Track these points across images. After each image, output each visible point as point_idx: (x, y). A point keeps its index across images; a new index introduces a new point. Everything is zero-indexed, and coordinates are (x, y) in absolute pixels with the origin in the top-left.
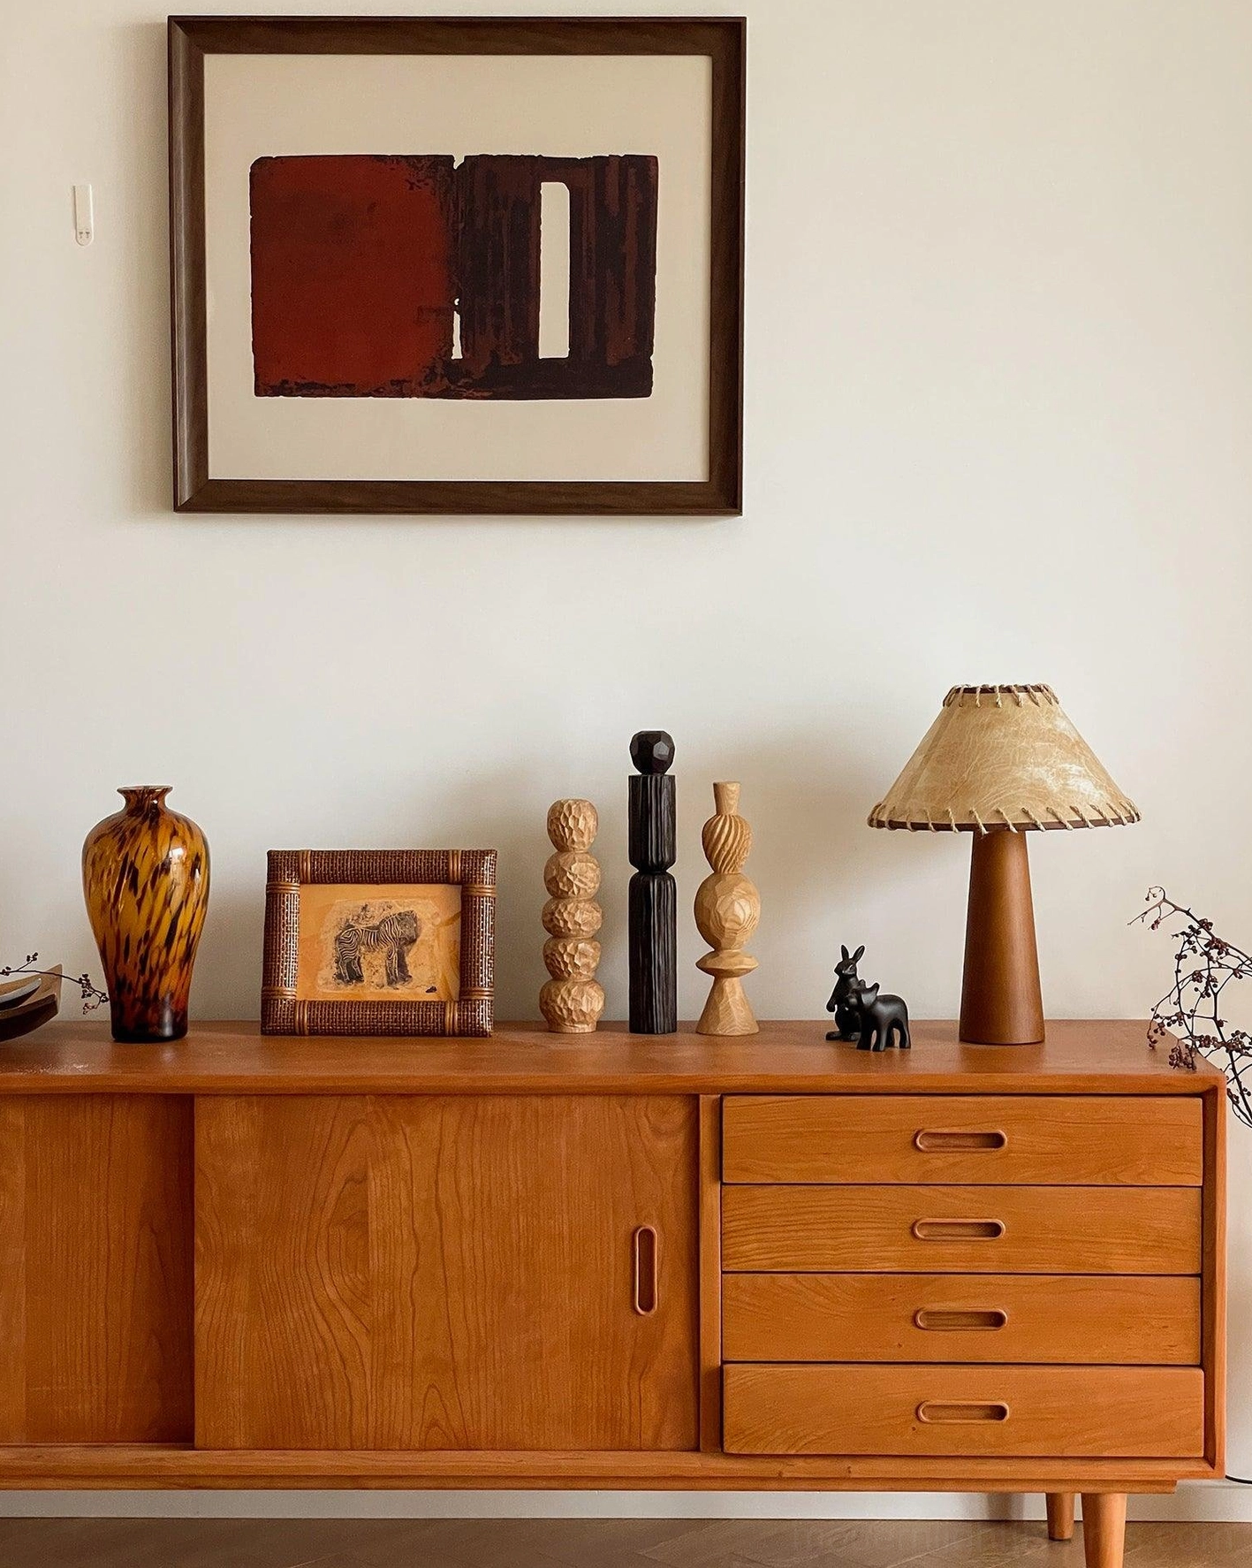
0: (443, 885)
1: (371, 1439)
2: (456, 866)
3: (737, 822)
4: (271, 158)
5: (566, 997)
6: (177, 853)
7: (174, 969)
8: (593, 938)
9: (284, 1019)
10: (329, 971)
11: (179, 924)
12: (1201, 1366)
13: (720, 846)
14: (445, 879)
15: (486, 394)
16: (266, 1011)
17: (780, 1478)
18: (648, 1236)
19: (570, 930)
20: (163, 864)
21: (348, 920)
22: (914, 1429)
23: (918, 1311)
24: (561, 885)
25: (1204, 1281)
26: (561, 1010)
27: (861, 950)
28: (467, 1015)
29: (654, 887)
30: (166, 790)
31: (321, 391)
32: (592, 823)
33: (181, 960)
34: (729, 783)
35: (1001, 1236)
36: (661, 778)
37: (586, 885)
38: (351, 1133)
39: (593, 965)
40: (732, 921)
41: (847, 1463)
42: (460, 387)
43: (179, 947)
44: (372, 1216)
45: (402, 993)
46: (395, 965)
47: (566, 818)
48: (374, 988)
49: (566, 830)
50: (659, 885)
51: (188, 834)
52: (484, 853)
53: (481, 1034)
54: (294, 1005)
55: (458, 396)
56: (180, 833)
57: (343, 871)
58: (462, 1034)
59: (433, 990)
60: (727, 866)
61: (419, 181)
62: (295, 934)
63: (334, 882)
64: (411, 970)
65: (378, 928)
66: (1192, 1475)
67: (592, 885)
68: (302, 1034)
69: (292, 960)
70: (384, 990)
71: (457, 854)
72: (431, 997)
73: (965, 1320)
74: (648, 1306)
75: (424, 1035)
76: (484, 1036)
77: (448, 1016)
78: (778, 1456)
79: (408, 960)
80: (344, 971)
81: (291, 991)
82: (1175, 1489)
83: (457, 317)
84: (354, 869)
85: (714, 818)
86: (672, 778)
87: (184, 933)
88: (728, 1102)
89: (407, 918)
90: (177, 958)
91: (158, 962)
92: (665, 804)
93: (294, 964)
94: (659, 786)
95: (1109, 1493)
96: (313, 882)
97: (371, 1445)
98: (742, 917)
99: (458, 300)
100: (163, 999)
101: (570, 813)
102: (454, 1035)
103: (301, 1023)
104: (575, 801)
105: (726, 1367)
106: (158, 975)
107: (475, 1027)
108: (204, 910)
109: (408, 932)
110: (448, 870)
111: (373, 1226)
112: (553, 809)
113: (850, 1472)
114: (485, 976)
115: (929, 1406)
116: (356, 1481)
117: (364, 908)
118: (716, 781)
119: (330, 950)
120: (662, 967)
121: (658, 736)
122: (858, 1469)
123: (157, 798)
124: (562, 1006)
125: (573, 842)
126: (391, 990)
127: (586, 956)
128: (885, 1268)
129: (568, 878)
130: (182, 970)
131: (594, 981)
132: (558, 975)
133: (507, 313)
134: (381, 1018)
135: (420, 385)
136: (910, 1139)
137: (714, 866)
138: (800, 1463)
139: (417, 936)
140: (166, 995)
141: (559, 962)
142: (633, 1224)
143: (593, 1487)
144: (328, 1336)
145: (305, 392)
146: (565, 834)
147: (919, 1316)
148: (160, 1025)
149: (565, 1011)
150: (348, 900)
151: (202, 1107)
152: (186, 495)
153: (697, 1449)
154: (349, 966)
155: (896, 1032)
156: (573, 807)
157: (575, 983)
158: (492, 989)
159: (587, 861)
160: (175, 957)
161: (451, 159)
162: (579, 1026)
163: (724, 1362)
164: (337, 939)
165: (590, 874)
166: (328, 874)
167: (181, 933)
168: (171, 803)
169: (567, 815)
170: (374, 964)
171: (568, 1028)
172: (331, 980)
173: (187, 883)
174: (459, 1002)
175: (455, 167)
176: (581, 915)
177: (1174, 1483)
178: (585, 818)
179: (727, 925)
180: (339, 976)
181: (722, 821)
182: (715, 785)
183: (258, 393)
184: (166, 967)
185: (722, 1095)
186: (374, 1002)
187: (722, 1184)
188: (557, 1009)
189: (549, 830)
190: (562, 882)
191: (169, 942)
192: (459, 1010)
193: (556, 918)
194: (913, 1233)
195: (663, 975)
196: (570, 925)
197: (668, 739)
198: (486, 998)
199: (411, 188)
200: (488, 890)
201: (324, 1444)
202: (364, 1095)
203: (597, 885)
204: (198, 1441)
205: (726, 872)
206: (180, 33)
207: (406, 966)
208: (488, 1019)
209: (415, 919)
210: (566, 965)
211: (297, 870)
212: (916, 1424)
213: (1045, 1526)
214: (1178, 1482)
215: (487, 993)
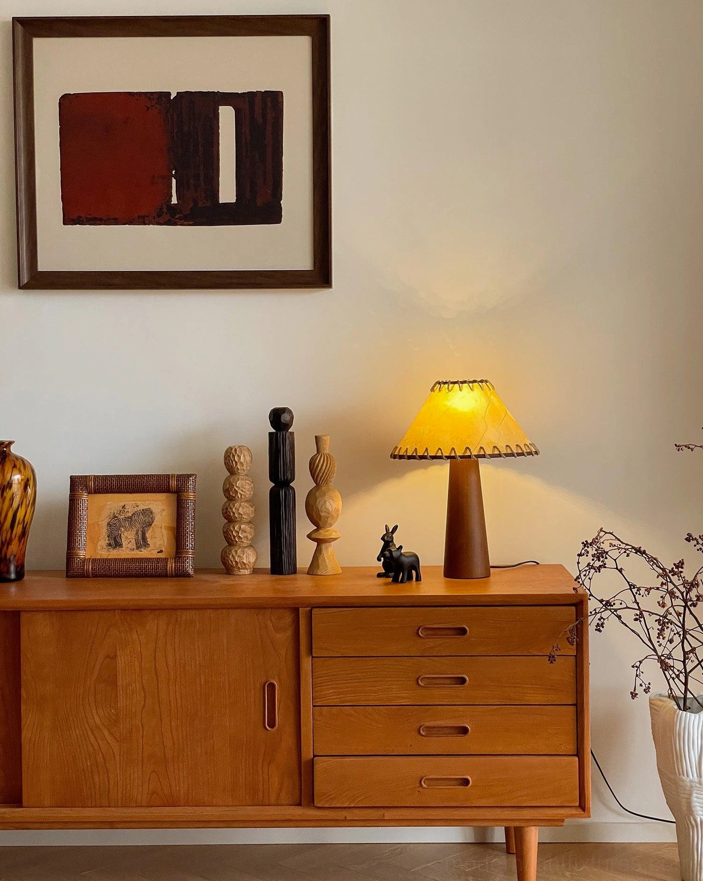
0: (167, 494)
1: (120, 801)
2: (173, 483)
3: (328, 457)
4: (70, 94)
5: (234, 554)
6: (17, 477)
7: (15, 542)
8: (250, 522)
9: (78, 568)
10: (103, 542)
11: (17, 517)
12: (577, 755)
13: (318, 471)
14: (167, 490)
15: (191, 223)
16: (69, 564)
17: (345, 820)
18: (272, 686)
19: (236, 518)
20: (8, 483)
21: (114, 513)
22: (419, 792)
23: (421, 726)
24: (231, 492)
25: (578, 707)
26: (232, 562)
27: (395, 528)
28: (180, 565)
29: (282, 493)
30: (10, 443)
31: (99, 222)
32: (248, 458)
33: (19, 537)
34: (324, 436)
35: (467, 684)
36: (286, 433)
37: (245, 492)
38: (108, 630)
39: (250, 537)
40: (325, 512)
41: (382, 812)
42: (177, 219)
43: (18, 529)
44: (119, 677)
45: (144, 553)
46: (140, 538)
47: (234, 456)
48: (127, 551)
49: (234, 462)
50: (285, 493)
51: (22, 466)
52: (190, 476)
53: (188, 575)
54: (84, 560)
55: (175, 224)
56: (18, 467)
57: (111, 486)
58: (177, 576)
59: (161, 551)
60: (322, 481)
61: (152, 106)
62: (85, 521)
63: (107, 492)
64: (149, 541)
65: (131, 518)
66: (572, 816)
67: (248, 493)
68: (88, 577)
69: (83, 536)
70: (134, 552)
71: (174, 476)
72: (161, 555)
73: (446, 731)
74: (272, 724)
75: (156, 576)
76: (189, 577)
77: (169, 565)
78: (345, 808)
79: (147, 535)
80: (112, 542)
81: (83, 553)
82: (564, 824)
83: (174, 181)
84: (117, 486)
85: (316, 454)
86: (292, 434)
87: (21, 521)
88: (315, 611)
89: (147, 512)
90: (17, 536)
91: (6, 538)
92: (288, 448)
93: (84, 538)
94: (284, 438)
95: (527, 827)
96: (95, 492)
97: (120, 805)
98: (331, 510)
99: (174, 171)
100: (9, 559)
101: (236, 453)
102: (172, 576)
103: (88, 571)
104: (239, 447)
105: (315, 758)
106: (6, 544)
107: (184, 571)
108: (33, 509)
109: (147, 519)
110: (169, 485)
111: (120, 683)
112: (227, 452)
113: (384, 816)
114: (190, 543)
115: (427, 779)
116: (111, 824)
117: (123, 507)
118: (317, 435)
119: (104, 531)
120: (288, 538)
121: (284, 410)
122: (388, 814)
123: (6, 447)
124: (232, 560)
125: (238, 469)
126: (138, 552)
127: (245, 532)
128: (400, 702)
129: (235, 489)
130: (20, 542)
131: (251, 546)
132: (231, 542)
133: (202, 178)
134: (132, 568)
135: (154, 218)
136: (416, 631)
137: (316, 482)
138: (357, 811)
139: (153, 522)
140: (11, 556)
141: (230, 535)
142: (264, 679)
143: (243, 826)
144: (95, 744)
145: (90, 222)
146: (233, 465)
147: (421, 729)
148: (8, 572)
149: (234, 563)
150: (113, 502)
151: (24, 617)
152: (25, 280)
153: (300, 804)
154: (115, 539)
155: (414, 572)
156: (237, 450)
157: (240, 547)
158: (194, 551)
159: (246, 480)
160: (16, 534)
161: (169, 94)
162: (243, 571)
163: (314, 756)
164: (109, 524)
165: (247, 487)
166: (103, 488)
167: (19, 520)
168: (13, 449)
169: (234, 454)
170: (128, 537)
171: (236, 572)
172: (105, 546)
173: (22, 494)
174: (175, 558)
175: (172, 99)
176: (243, 510)
177: (563, 821)
178: (244, 456)
179: (322, 514)
180: (110, 545)
181: (320, 456)
182: (316, 437)
183: (64, 224)
184: (11, 540)
185: (312, 608)
186: (129, 559)
187: (313, 657)
188: (230, 562)
189: (225, 463)
190: (232, 491)
191: (12, 526)
192: (175, 562)
193: (229, 511)
194: (418, 683)
195: (288, 542)
196: (236, 515)
197: (290, 412)
198: (190, 556)
199: (148, 110)
200: (191, 495)
201: (94, 804)
202: (114, 610)
203: (252, 493)
204: (24, 803)
205: (322, 485)
206: (19, 27)
207: (146, 538)
208: (191, 567)
209: (152, 513)
210: (234, 537)
211: (86, 486)
212: (420, 789)
213: (505, 846)
214: (565, 820)
215: (191, 553)
